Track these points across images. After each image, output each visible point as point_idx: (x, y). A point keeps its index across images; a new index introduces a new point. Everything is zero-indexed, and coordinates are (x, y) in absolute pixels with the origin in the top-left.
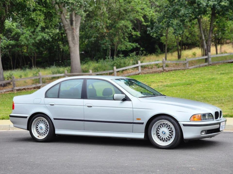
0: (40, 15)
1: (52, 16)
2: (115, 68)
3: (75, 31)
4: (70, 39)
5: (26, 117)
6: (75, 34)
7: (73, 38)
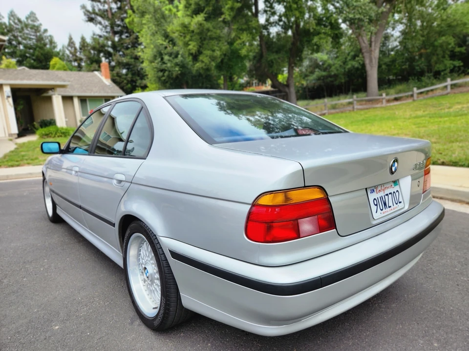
2: (415, 89)
3: (373, 53)
4: (367, 62)
6: (372, 56)
7: (371, 61)
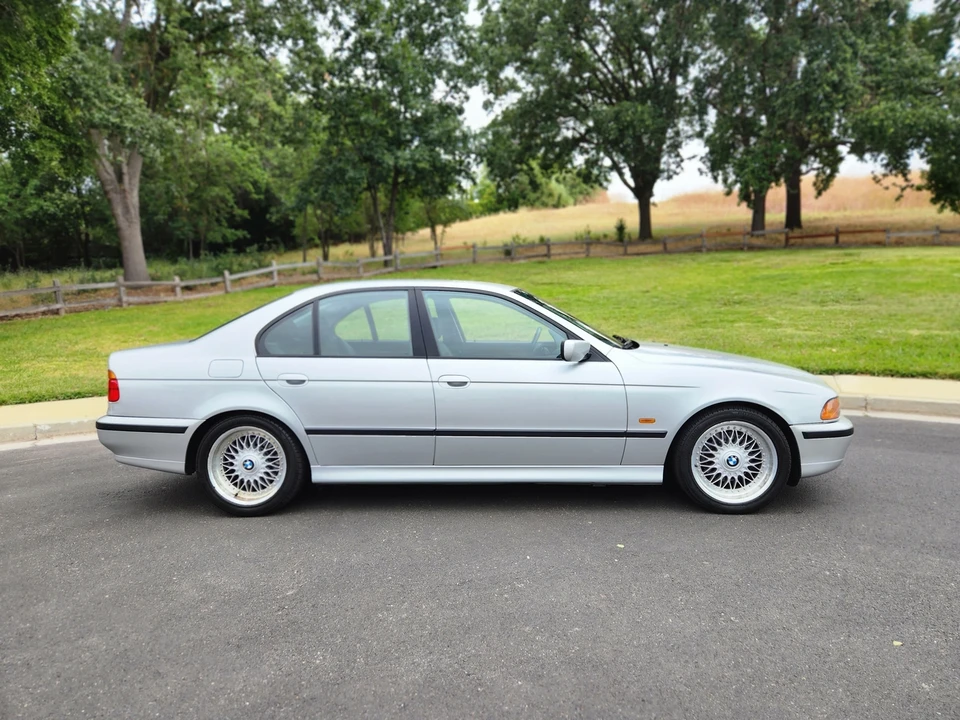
0: (52, 149)
1: (80, 155)
2: (226, 273)
3: (128, 196)
5: (182, 430)
6: (129, 201)
7: (127, 210)
